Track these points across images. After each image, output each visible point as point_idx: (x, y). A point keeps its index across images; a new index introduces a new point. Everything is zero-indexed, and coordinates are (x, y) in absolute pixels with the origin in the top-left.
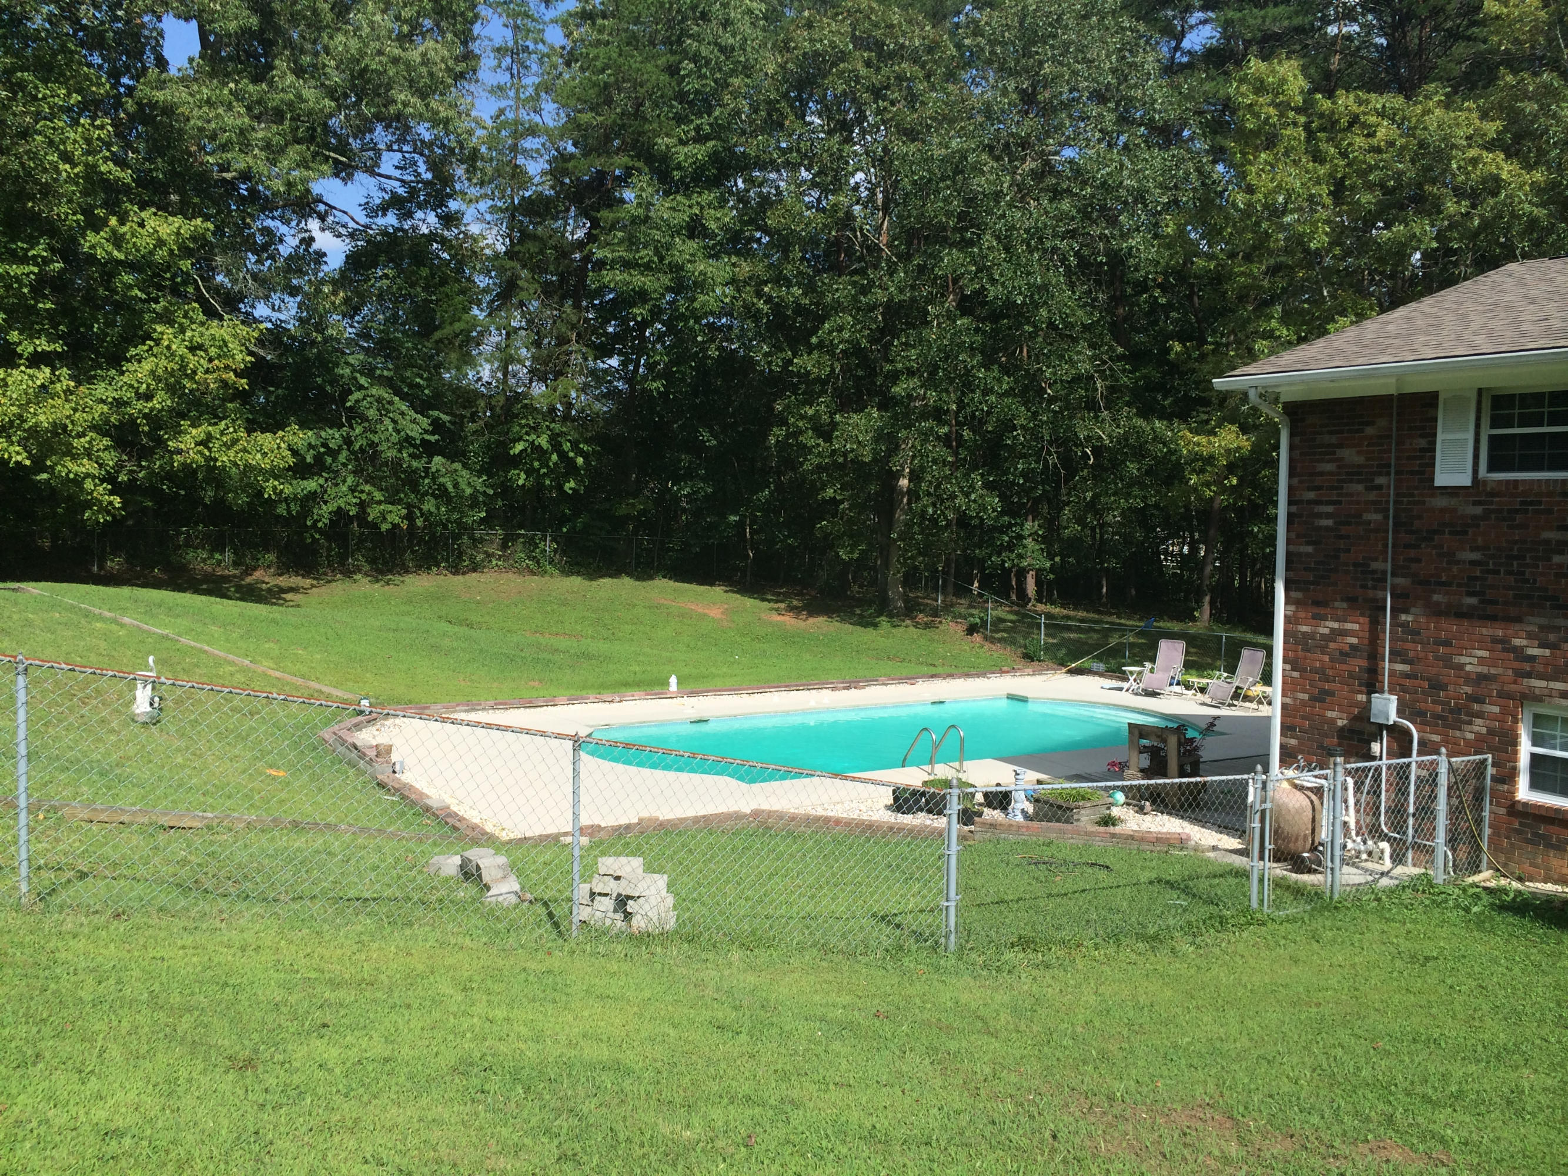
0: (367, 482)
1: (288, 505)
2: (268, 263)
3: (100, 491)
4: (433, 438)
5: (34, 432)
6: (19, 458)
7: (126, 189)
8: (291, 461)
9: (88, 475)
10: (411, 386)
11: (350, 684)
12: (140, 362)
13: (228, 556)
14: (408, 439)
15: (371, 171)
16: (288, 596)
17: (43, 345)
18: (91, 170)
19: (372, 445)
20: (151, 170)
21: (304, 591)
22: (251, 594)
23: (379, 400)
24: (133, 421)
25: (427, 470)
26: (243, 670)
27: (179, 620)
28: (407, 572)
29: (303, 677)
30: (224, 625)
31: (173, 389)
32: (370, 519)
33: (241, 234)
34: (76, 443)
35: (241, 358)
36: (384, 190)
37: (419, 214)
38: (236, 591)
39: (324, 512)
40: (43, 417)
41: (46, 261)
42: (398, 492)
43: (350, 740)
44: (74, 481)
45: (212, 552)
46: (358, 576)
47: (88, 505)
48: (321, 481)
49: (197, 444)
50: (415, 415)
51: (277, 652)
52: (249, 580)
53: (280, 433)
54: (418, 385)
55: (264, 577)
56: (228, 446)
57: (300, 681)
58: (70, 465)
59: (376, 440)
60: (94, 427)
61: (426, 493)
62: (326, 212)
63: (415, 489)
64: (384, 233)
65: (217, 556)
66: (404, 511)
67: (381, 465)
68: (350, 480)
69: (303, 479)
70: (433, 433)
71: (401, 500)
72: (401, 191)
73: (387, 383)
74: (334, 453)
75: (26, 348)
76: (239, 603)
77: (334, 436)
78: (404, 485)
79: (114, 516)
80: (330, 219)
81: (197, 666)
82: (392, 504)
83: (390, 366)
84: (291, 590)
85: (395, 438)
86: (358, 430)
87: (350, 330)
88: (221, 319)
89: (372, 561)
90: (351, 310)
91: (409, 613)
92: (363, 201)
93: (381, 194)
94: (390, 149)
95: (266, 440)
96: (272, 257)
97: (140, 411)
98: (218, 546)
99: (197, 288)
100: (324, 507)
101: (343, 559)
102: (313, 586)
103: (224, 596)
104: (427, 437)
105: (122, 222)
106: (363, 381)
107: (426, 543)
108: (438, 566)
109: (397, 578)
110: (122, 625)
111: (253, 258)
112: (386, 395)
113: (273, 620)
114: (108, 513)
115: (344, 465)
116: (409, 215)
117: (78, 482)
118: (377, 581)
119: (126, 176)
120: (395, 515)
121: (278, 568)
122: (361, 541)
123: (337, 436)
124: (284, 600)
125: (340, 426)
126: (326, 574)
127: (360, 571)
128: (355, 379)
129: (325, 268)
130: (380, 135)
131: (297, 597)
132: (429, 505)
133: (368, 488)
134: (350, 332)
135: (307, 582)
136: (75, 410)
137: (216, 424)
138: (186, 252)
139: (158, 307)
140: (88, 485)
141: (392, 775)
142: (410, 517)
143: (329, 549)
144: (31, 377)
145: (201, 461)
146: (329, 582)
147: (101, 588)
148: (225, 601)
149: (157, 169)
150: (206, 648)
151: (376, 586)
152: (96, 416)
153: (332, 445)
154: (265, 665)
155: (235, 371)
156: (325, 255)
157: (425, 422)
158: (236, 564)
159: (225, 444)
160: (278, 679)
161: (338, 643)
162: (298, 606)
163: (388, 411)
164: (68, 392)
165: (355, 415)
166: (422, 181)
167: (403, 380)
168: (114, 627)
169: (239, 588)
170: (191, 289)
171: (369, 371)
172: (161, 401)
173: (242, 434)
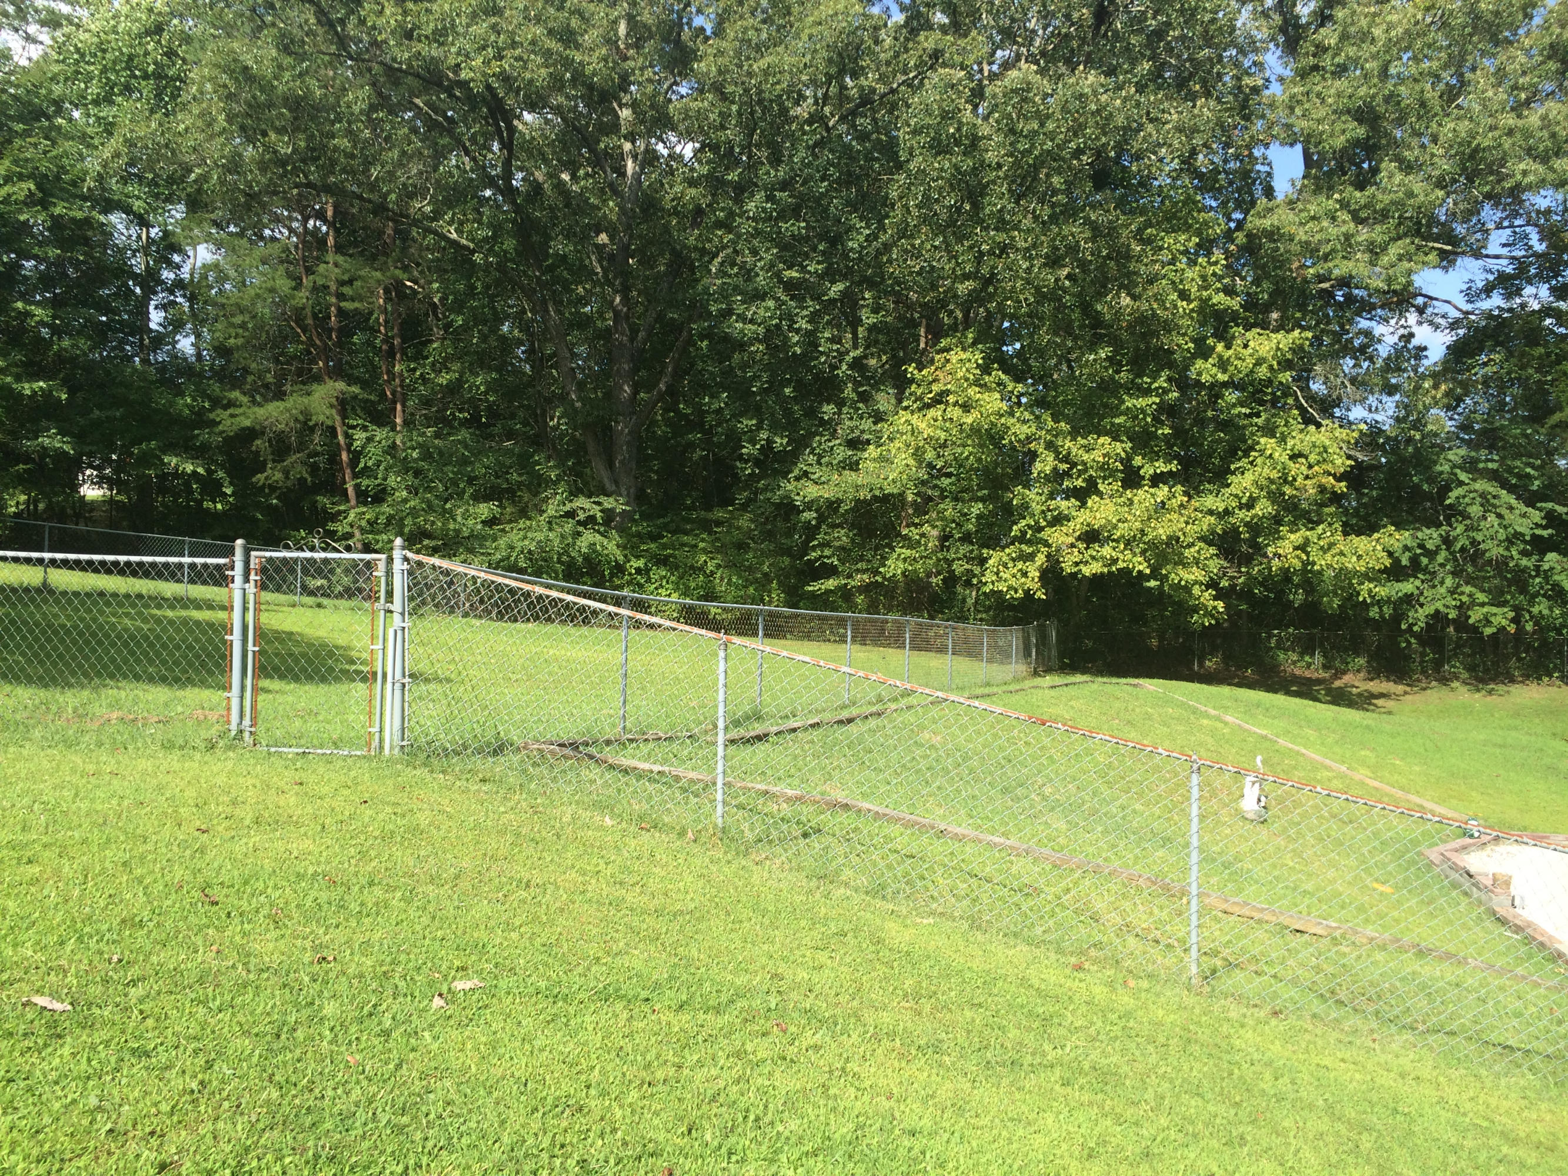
0: (1467, 583)
1: (1380, 608)
2: (1365, 365)
3: (1207, 597)
4: (1545, 533)
5: (1153, 545)
6: (1141, 568)
7: (1235, 317)
8: (1388, 562)
9: (1196, 582)
10: (1520, 476)
11: (1454, 802)
12: (1243, 473)
13: (1318, 659)
14: (1518, 535)
15: (1477, 255)
16: (1380, 702)
17: (1161, 467)
18: (1205, 302)
19: (1474, 543)
20: (1256, 293)
21: (1397, 697)
22: (1340, 698)
23: (1483, 495)
24: (1235, 530)
25: (1537, 568)
26: (1342, 776)
27: (1276, 722)
28: (1512, 681)
29: (1402, 789)
30: (1318, 730)
31: (1275, 497)
32: (1471, 621)
33: (1339, 341)
34: (1187, 553)
35: (1341, 463)
36: (1491, 272)
37: (1529, 290)
38: (1326, 695)
39: (1420, 616)
40: (1161, 531)
41: (1166, 391)
42: (1502, 593)
43: (1462, 864)
44: (1186, 587)
45: (1302, 654)
46: (1455, 684)
47: (1195, 610)
48: (1418, 583)
49: (1296, 548)
50: (1525, 509)
51: (1373, 760)
52: (1337, 684)
53: (1376, 535)
54: (1528, 475)
55: (1356, 681)
56: (1324, 550)
57: (1400, 794)
58: (1181, 572)
59: (1480, 538)
60: (1202, 539)
61: (1537, 594)
62: (1425, 304)
63: (1523, 589)
64: (1489, 315)
65: (1307, 658)
66: (1512, 614)
67: (1484, 565)
68: (1449, 582)
69: (1398, 581)
70: (1545, 528)
71: (1507, 602)
72: (1509, 270)
73: (1494, 476)
74: (1432, 554)
75: (1148, 471)
76: (1332, 707)
77: (1431, 536)
78: (1509, 586)
79: (1217, 620)
80: (1429, 311)
81: (1295, 768)
82: (1498, 605)
83: (1496, 458)
84: (1382, 695)
85: (1502, 535)
86: (1460, 529)
87: (1450, 423)
88: (1318, 425)
89: (1471, 669)
90: (1453, 402)
91: (1516, 728)
92: (1465, 287)
93: (1484, 276)
94: (1499, 226)
95: (1362, 543)
96: (1371, 359)
97: (1242, 520)
98: (1308, 649)
99: (1297, 399)
100: (1420, 610)
101: (1438, 665)
102: (1406, 693)
103: (1315, 699)
104: (1538, 532)
105: (1228, 347)
106: (1463, 476)
107: (1535, 649)
108: (1551, 676)
109: (1501, 688)
110: (1226, 724)
111: (1350, 362)
112: (1491, 489)
113: (1368, 727)
114: (1212, 616)
115: (1442, 565)
116: (1518, 292)
117: (1187, 589)
118: (1478, 690)
119: (1234, 303)
120: (1501, 618)
121: (1369, 672)
122: (1459, 646)
123: (1435, 535)
124: (1375, 705)
125: (1439, 525)
126: (1419, 681)
127: (1457, 679)
128: (1455, 475)
129: (1425, 362)
130: (1489, 214)
131: (1390, 704)
132: (1541, 607)
133: (1468, 589)
134: (1450, 425)
135: (1400, 688)
136: (1187, 523)
137: (1312, 529)
138: (1286, 365)
139: (1260, 421)
140: (1196, 591)
141: (1511, 909)
142: (1516, 620)
143: (1423, 655)
144: (1152, 495)
145: (1298, 565)
146: (1425, 689)
147: (1204, 686)
148: (1318, 704)
149: (1262, 292)
150: (1304, 751)
151: (1477, 696)
152: (1205, 528)
153: (1430, 545)
154: (1362, 774)
155: (1334, 476)
156: (1425, 349)
157: (1536, 516)
158: (1325, 667)
159: (1322, 548)
160: (1376, 789)
161: (1438, 756)
162: (1390, 713)
163: (1495, 506)
164: (1182, 506)
165: (1455, 513)
166: (1535, 254)
167: (1510, 470)
168: (1220, 725)
169: (1329, 691)
170: (1290, 401)
171: (1470, 465)
172: (1264, 508)
173: (1339, 537)
